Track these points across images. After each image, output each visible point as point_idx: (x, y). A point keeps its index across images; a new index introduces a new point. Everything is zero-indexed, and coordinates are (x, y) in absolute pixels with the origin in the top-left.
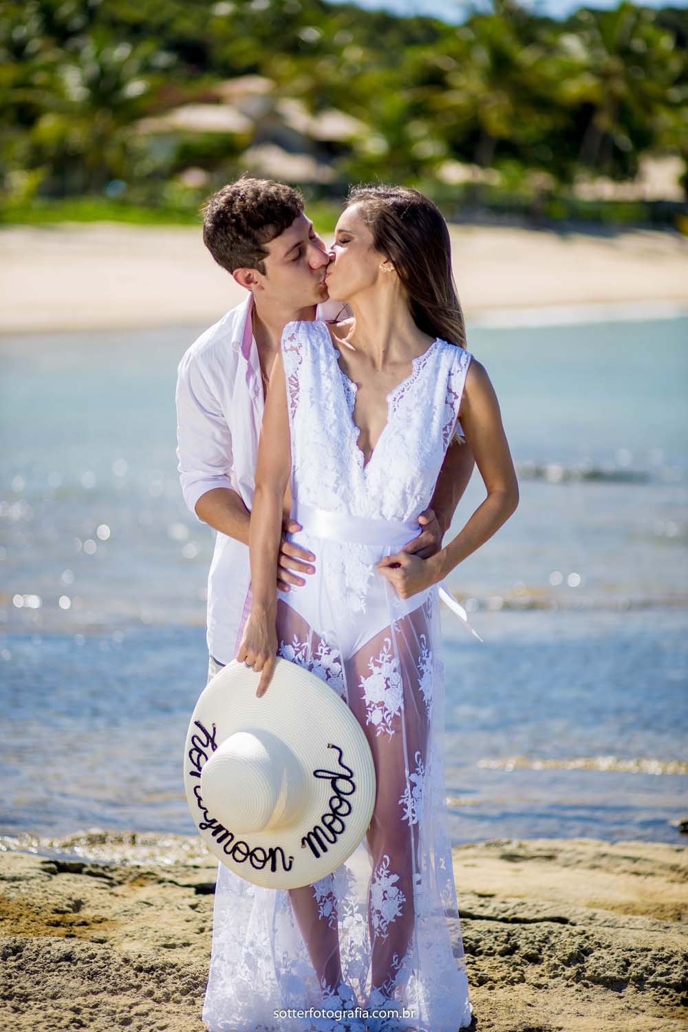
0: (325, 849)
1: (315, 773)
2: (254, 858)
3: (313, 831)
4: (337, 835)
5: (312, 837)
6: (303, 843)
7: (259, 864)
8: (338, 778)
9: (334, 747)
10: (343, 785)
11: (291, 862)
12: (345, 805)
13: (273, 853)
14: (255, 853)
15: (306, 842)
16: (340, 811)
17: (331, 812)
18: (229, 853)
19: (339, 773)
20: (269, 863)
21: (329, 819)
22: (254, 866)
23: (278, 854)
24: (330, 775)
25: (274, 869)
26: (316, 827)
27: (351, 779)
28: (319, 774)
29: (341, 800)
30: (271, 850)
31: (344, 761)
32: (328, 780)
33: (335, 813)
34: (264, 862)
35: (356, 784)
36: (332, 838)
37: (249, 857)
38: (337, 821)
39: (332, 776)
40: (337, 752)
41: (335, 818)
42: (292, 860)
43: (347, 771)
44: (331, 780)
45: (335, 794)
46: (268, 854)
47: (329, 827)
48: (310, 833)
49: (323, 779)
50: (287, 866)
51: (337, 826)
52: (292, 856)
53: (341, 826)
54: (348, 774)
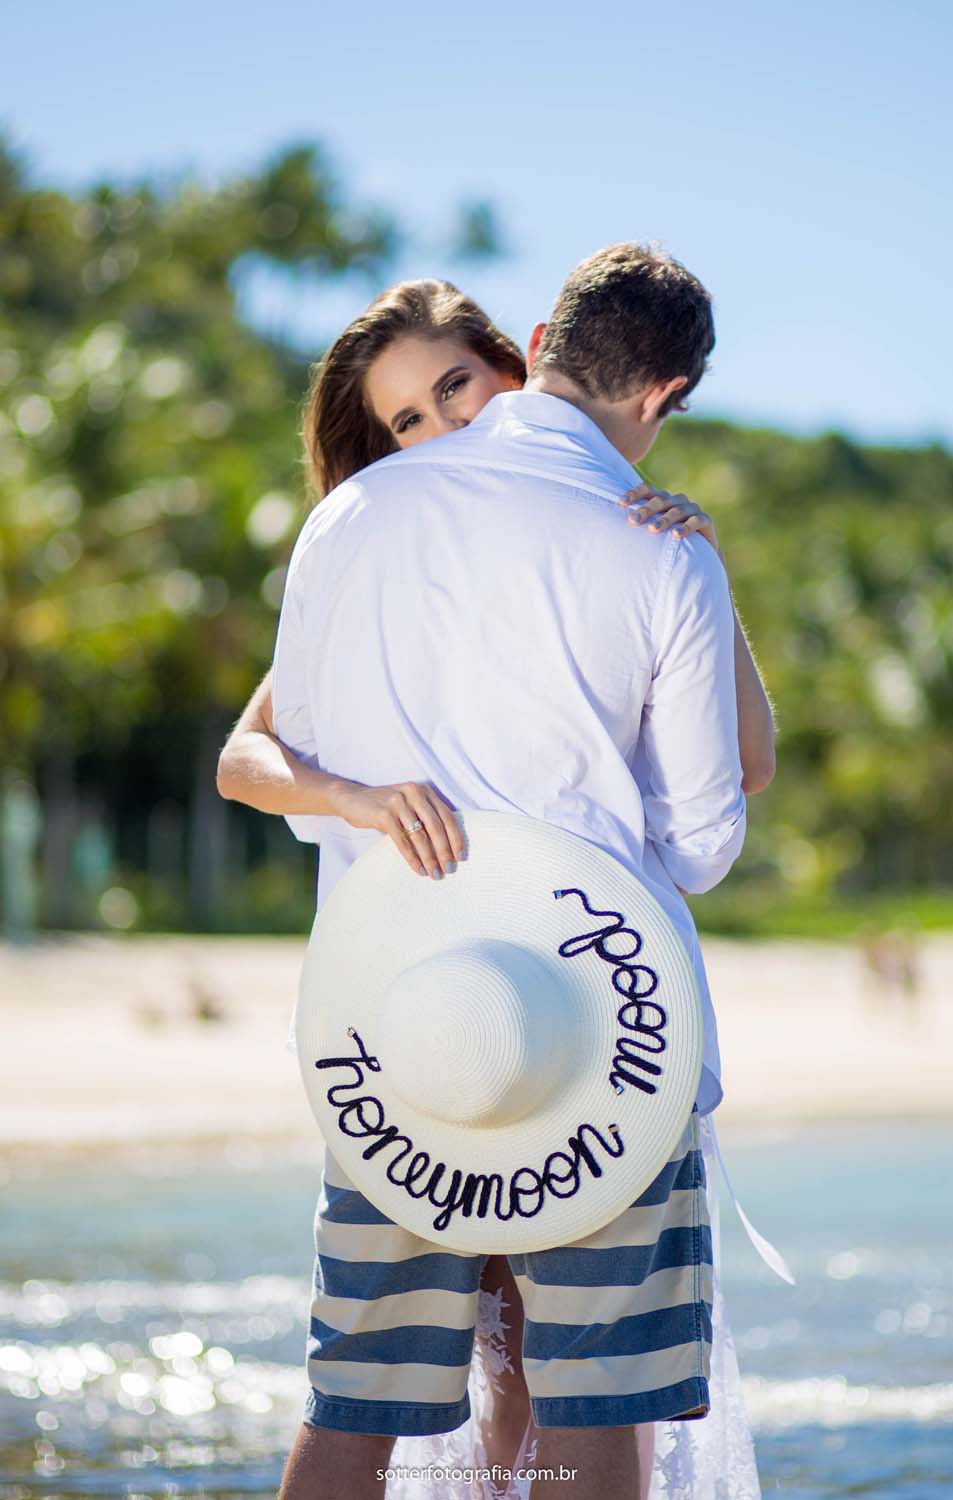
0: (656, 1070)
1: (562, 951)
2: (554, 1182)
3: (618, 1053)
4: (660, 1032)
5: (624, 1064)
6: (616, 1085)
7: (570, 1185)
8: (602, 938)
9: (565, 893)
10: (618, 944)
11: (616, 1135)
12: (640, 973)
13: (578, 1144)
14: (552, 1170)
15: (619, 1080)
16: (640, 989)
17: (627, 1001)
18: (510, 1215)
19: (599, 929)
20: (584, 1169)
21: (630, 1016)
22: (561, 1196)
23: (589, 1139)
24: (587, 942)
25: (596, 1171)
26: (620, 1043)
27: (625, 926)
28: (569, 949)
29: (630, 969)
30: (572, 1142)
31: (594, 906)
32: (589, 951)
33: (635, 999)
34: (574, 1172)
35: (637, 929)
36: (655, 1043)
37: (546, 1189)
38: (647, 1010)
39: (590, 940)
40: (576, 897)
41: (639, 1005)
42: (614, 1130)
43: (608, 917)
44: (593, 949)
45: (616, 967)
46: (571, 1154)
47: (639, 1027)
48: (615, 1061)
49: (581, 955)
50: (616, 1149)
51: (651, 1018)
52: (612, 1123)
53: (656, 1012)
54: (614, 921)
